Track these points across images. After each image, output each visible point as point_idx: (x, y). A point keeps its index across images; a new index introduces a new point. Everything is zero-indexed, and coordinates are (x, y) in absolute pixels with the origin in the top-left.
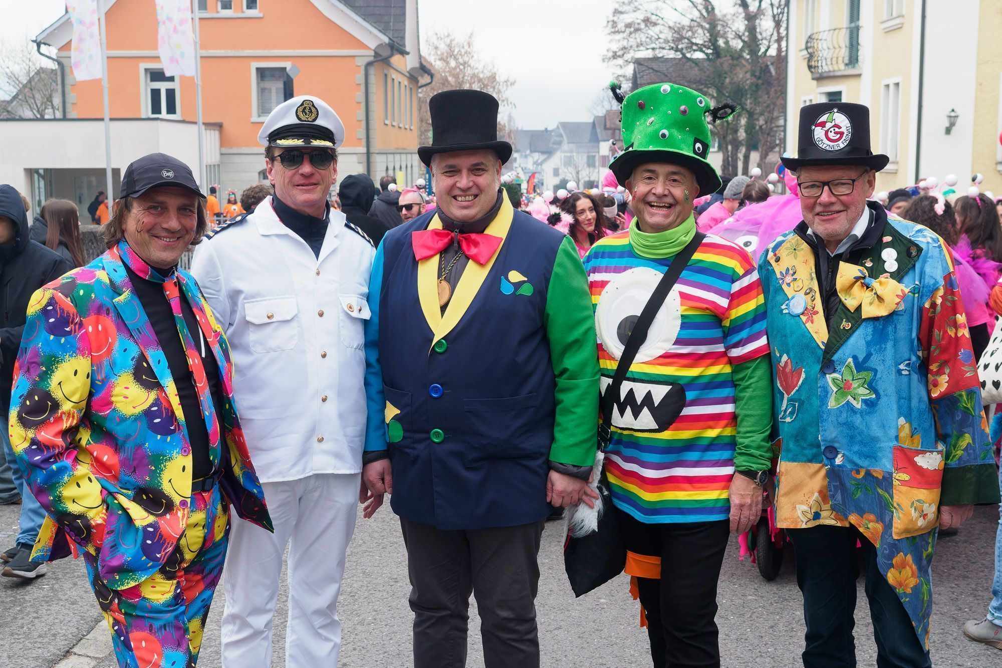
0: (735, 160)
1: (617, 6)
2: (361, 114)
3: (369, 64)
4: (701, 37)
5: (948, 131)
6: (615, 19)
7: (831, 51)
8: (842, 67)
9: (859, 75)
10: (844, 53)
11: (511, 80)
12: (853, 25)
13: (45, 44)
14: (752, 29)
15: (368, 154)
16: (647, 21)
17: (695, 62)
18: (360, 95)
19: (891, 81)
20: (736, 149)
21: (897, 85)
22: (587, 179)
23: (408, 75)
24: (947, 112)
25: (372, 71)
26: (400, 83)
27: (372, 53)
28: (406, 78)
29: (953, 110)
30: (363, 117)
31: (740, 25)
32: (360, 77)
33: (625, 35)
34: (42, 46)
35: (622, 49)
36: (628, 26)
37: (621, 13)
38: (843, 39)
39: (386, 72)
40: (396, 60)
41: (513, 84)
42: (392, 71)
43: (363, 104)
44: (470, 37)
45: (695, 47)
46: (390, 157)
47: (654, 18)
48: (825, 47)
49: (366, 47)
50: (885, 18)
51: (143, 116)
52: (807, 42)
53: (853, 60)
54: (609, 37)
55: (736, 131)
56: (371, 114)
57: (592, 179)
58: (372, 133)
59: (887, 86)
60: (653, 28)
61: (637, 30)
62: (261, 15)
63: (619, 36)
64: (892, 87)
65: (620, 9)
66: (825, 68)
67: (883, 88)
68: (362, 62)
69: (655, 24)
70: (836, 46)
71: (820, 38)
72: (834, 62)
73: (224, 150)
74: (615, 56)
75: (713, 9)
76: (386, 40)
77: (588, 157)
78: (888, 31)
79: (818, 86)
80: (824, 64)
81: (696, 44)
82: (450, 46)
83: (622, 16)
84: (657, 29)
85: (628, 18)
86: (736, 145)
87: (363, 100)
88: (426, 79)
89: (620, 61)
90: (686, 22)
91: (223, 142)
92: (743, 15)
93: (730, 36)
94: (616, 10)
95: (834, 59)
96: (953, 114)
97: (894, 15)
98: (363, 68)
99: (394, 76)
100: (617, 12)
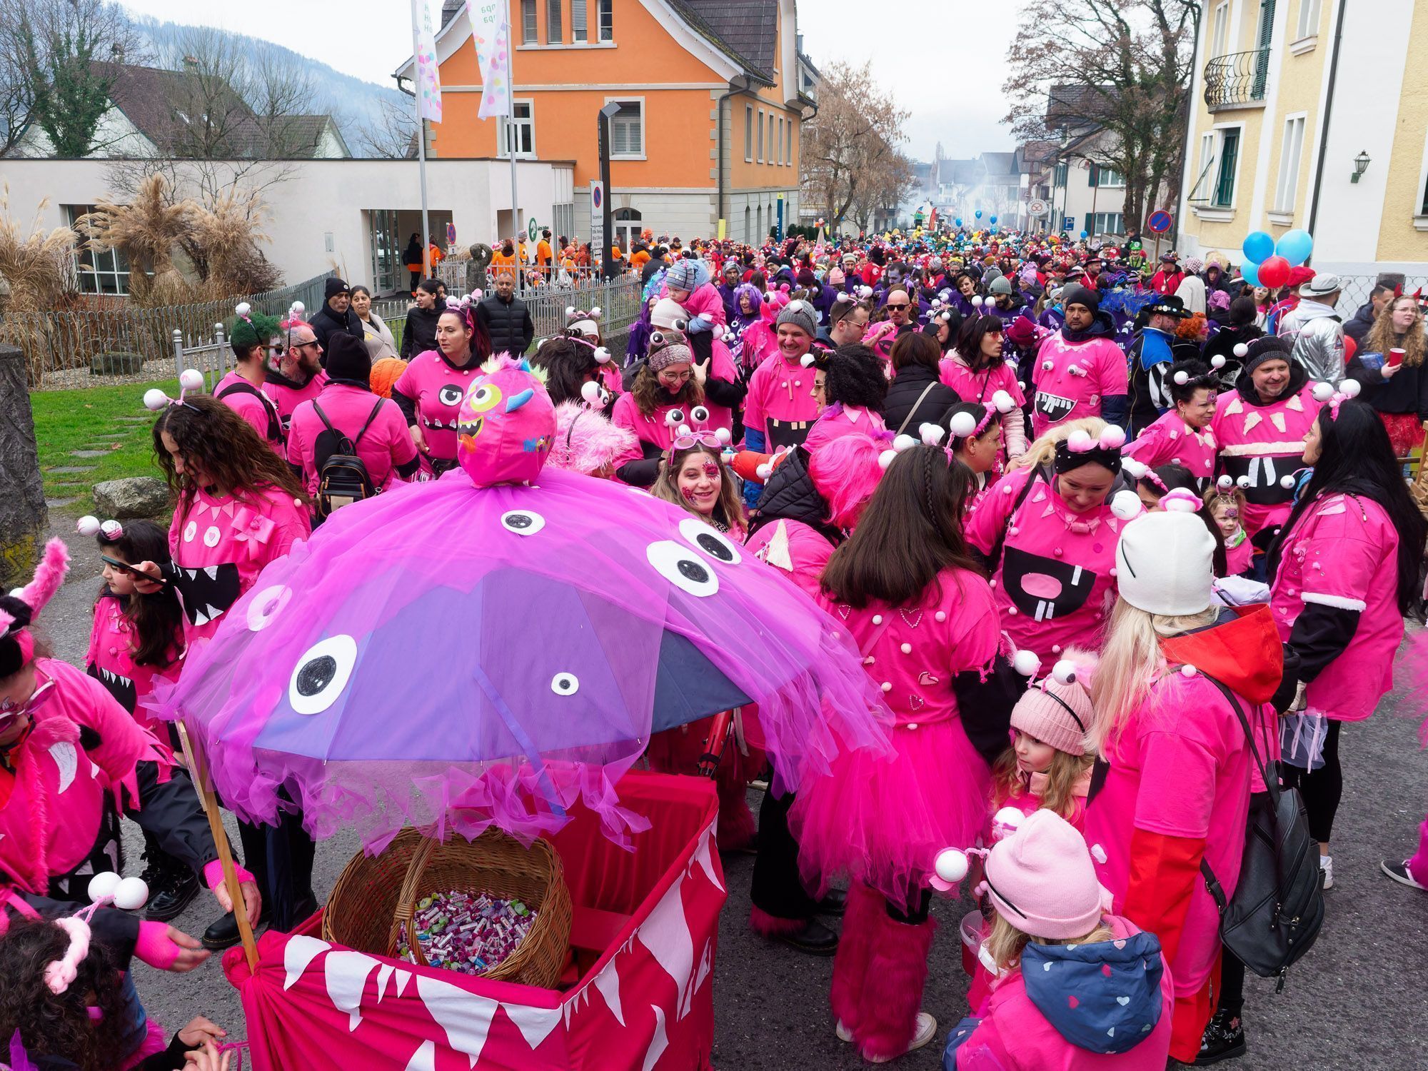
0: (1140, 197)
1: (1022, 30)
2: (714, 152)
3: (724, 98)
4: (1112, 62)
5: (1355, 178)
6: (1019, 44)
7: (1239, 79)
8: (1248, 97)
9: (1263, 108)
10: (1251, 81)
11: (907, 112)
12: (1264, 48)
13: (406, 79)
14: (1170, 53)
15: (721, 194)
16: (1050, 45)
17: (1102, 90)
18: (714, 133)
19: (1295, 116)
20: (1143, 188)
21: (1302, 120)
22: (1006, 212)
23: (785, 108)
24: (1356, 154)
25: (727, 105)
26: (771, 117)
27: (728, 86)
28: (782, 112)
29: (1364, 153)
30: (717, 156)
31: (1156, 49)
32: (714, 113)
33: (1027, 62)
34: (403, 81)
35: (1023, 78)
36: (1030, 51)
37: (1028, 37)
38: (1252, 63)
39: (749, 105)
40: (763, 93)
41: (909, 115)
42: (759, 104)
43: (717, 141)
44: (867, 66)
45: (1105, 75)
46: (752, 197)
47: (1059, 43)
48: (1231, 73)
49: (721, 79)
50: (1297, 39)
51: (499, 157)
52: (1207, 69)
53: (1259, 90)
54: (1010, 65)
55: (1144, 167)
56: (725, 152)
57: (1011, 212)
58: (725, 173)
59: (1291, 122)
60: (1057, 54)
61: (1040, 56)
62: (615, 46)
63: (1021, 64)
64: (1296, 123)
65: (1025, 33)
66: (1229, 99)
67: (1286, 123)
68: (716, 96)
69: (1061, 50)
70: (1239, 74)
71: (1225, 63)
72: (1241, 92)
73: (578, 190)
74: (1017, 85)
75: (1128, 30)
76: (741, 71)
77: (1010, 189)
78: (1300, 55)
79: (1215, 122)
80: (1228, 94)
81: (1106, 72)
82: (846, 76)
83: (1027, 41)
84: (1062, 55)
85: (1032, 43)
86: (1143, 182)
87: (717, 137)
88: (807, 111)
89: (1022, 91)
90: (1096, 46)
91: (576, 182)
92: (1161, 37)
93: (1145, 62)
94: (1020, 34)
95: (1235, 89)
96: (1363, 158)
97: (1307, 35)
98: (717, 102)
99: (762, 110)
100: (1021, 36)
